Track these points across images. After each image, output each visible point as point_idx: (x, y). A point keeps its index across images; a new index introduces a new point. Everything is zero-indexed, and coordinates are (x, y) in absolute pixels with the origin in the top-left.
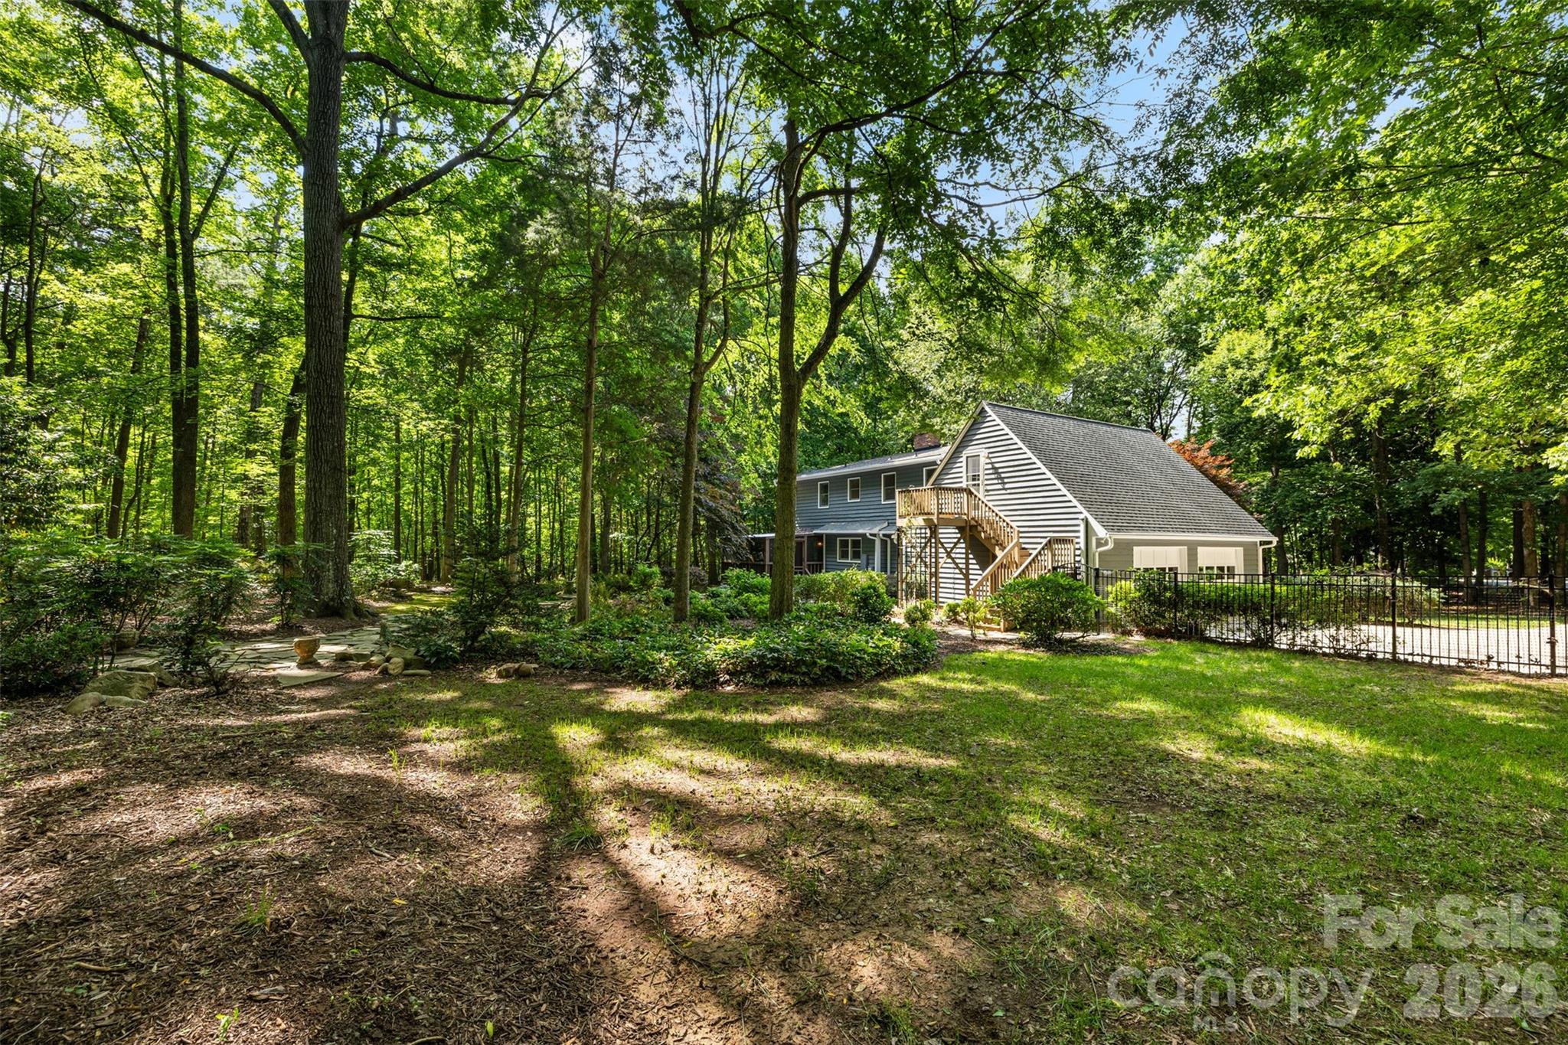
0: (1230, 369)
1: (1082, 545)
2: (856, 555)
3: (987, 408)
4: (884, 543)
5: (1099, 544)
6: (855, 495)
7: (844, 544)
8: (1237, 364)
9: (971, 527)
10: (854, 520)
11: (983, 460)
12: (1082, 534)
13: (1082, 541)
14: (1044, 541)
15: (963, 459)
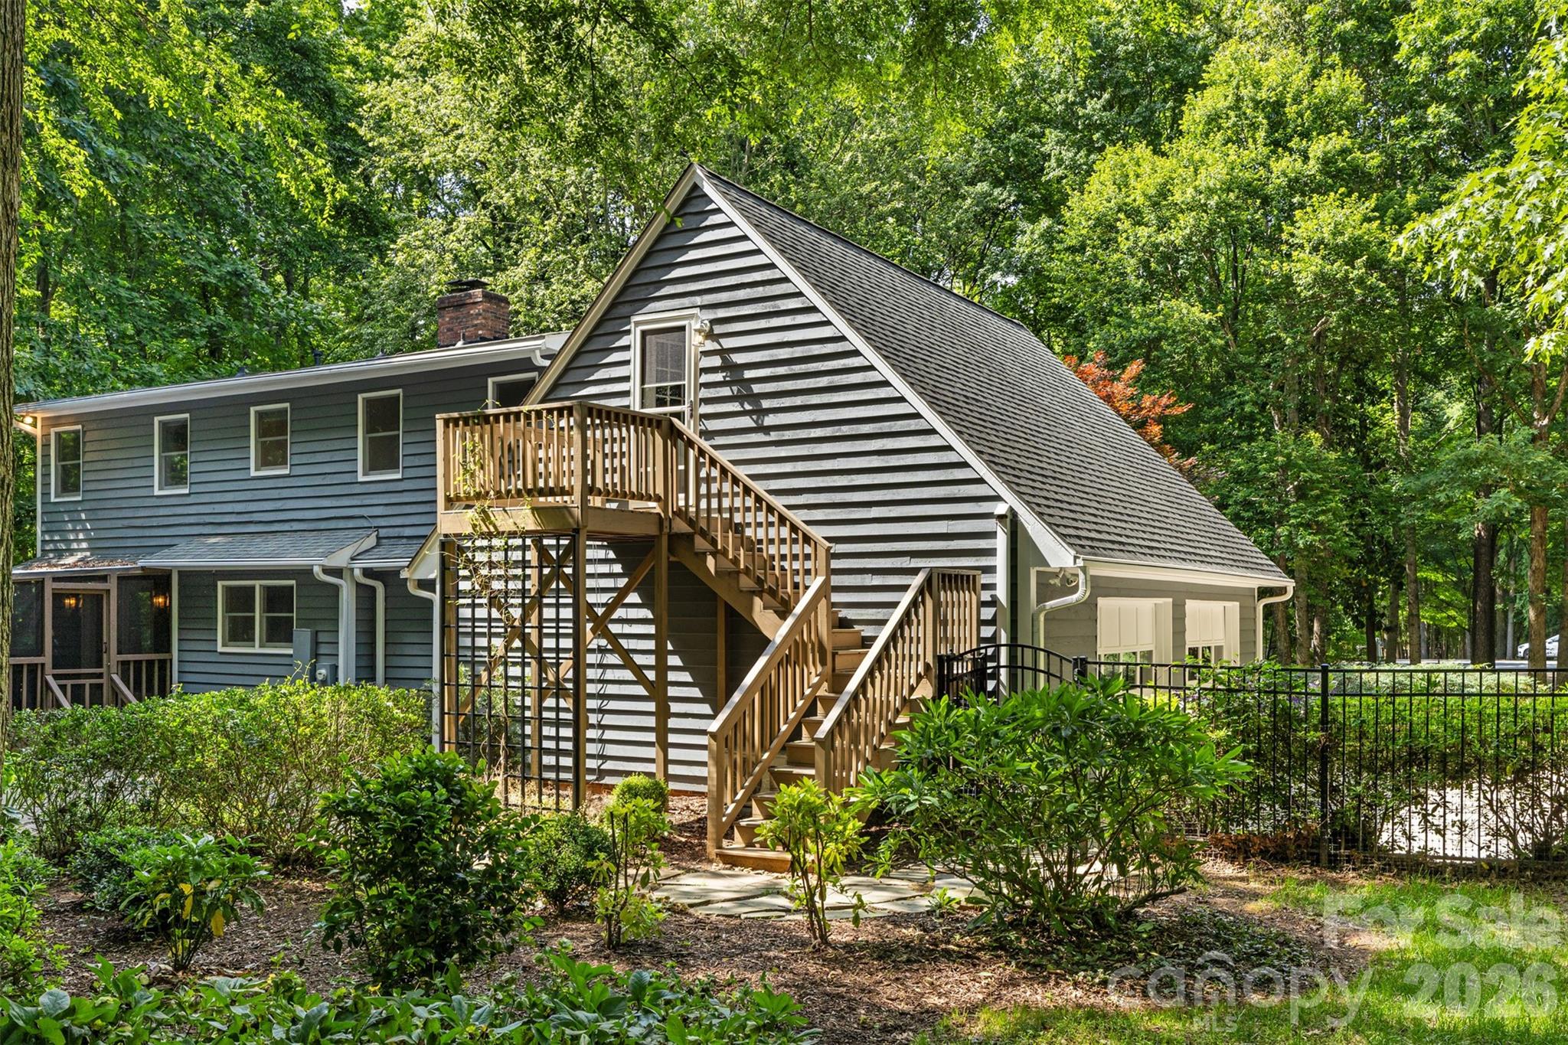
0: (1124, 224)
1: (1002, 593)
2: (279, 631)
3: (708, 188)
4: (366, 596)
5: (1046, 591)
6: (271, 455)
7: (241, 599)
8: (1135, 215)
9: (675, 538)
10: (270, 529)
11: (695, 341)
12: (1001, 561)
13: (1001, 579)
14: (917, 581)
15: (633, 339)
